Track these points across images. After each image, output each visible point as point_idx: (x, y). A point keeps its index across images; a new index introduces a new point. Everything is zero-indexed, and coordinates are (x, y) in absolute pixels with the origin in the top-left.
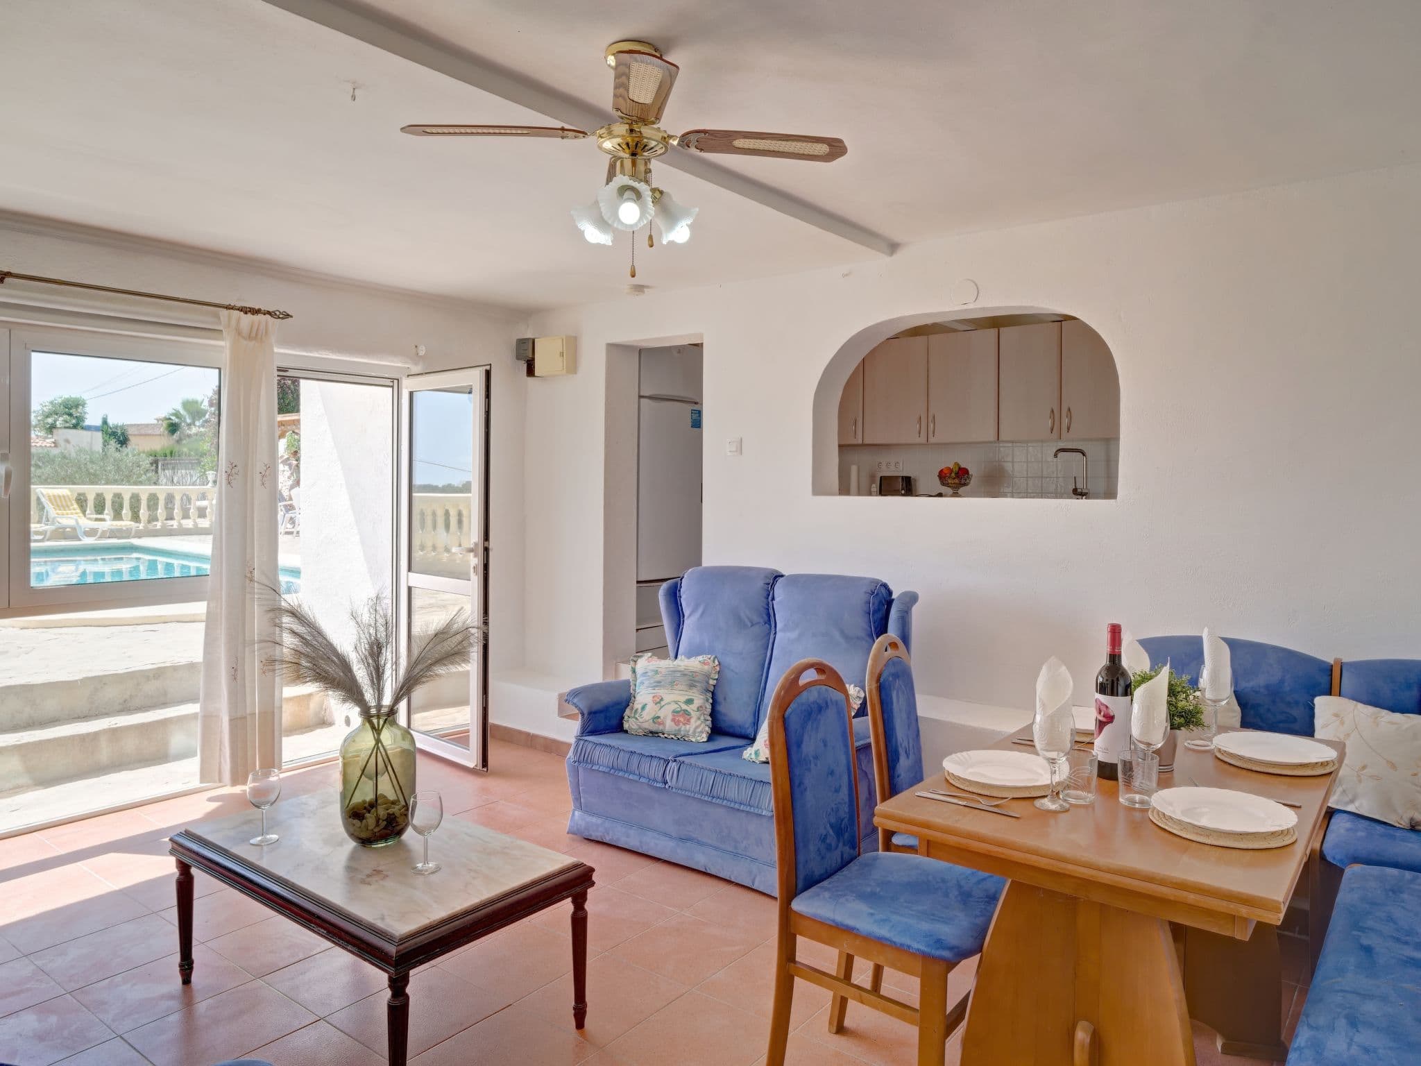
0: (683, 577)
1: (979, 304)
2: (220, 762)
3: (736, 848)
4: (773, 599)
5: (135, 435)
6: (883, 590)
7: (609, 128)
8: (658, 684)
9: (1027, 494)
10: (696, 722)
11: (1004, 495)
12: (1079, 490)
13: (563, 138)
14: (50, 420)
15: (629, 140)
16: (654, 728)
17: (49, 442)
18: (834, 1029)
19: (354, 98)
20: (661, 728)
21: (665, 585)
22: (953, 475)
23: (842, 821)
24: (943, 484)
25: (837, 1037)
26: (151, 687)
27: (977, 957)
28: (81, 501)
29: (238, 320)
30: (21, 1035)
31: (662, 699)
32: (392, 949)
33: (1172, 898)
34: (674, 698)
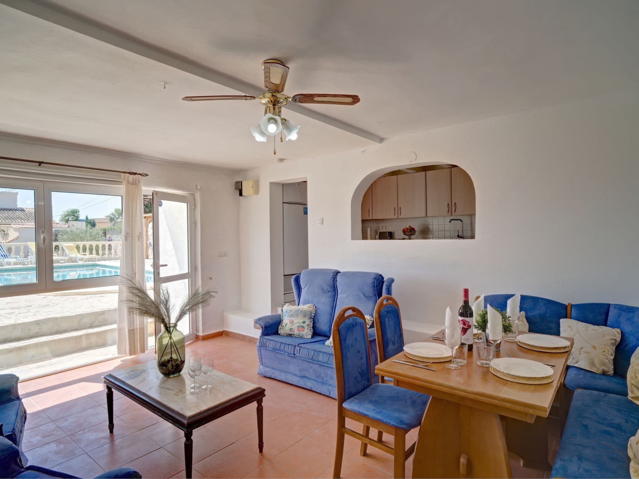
0: (301, 273)
1: (417, 162)
2: (125, 347)
3: (323, 380)
4: (336, 281)
5: (98, 223)
6: (380, 277)
7: (264, 95)
8: (292, 316)
9: (439, 238)
10: (307, 330)
11: (429, 238)
12: (460, 236)
13: (246, 100)
14: (67, 218)
15: (272, 99)
16: (290, 333)
17: (66, 226)
18: (362, 454)
19: (165, 88)
20: (293, 333)
21: (294, 277)
22: (409, 231)
23: (363, 371)
24: (405, 234)
25: (363, 457)
26: (101, 318)
27: (419, 427)
28: (78, 248)
29: (128, 177)
30: (50, 452)
31: (293, 322)
32: (185, 422)
33: (500, 405)
34: (298, 321)
